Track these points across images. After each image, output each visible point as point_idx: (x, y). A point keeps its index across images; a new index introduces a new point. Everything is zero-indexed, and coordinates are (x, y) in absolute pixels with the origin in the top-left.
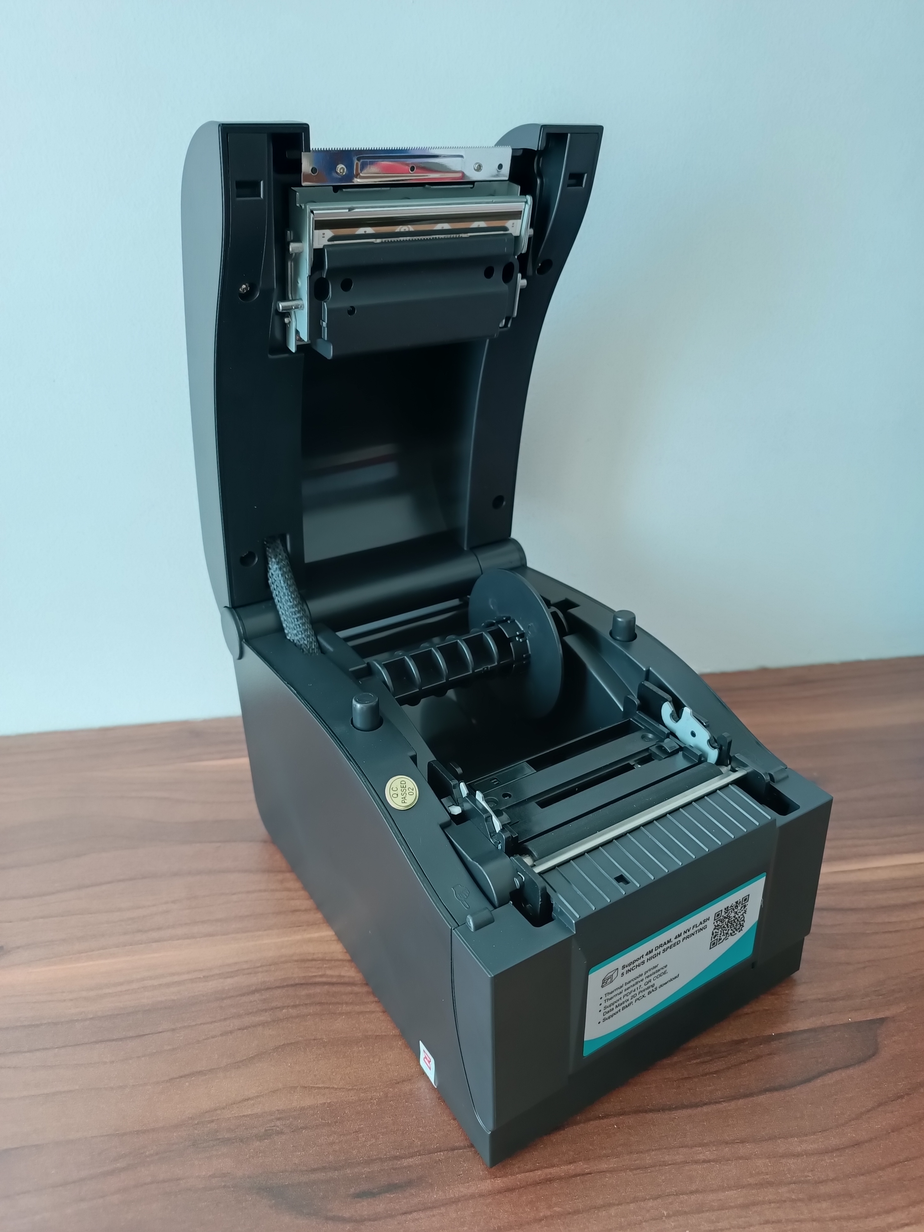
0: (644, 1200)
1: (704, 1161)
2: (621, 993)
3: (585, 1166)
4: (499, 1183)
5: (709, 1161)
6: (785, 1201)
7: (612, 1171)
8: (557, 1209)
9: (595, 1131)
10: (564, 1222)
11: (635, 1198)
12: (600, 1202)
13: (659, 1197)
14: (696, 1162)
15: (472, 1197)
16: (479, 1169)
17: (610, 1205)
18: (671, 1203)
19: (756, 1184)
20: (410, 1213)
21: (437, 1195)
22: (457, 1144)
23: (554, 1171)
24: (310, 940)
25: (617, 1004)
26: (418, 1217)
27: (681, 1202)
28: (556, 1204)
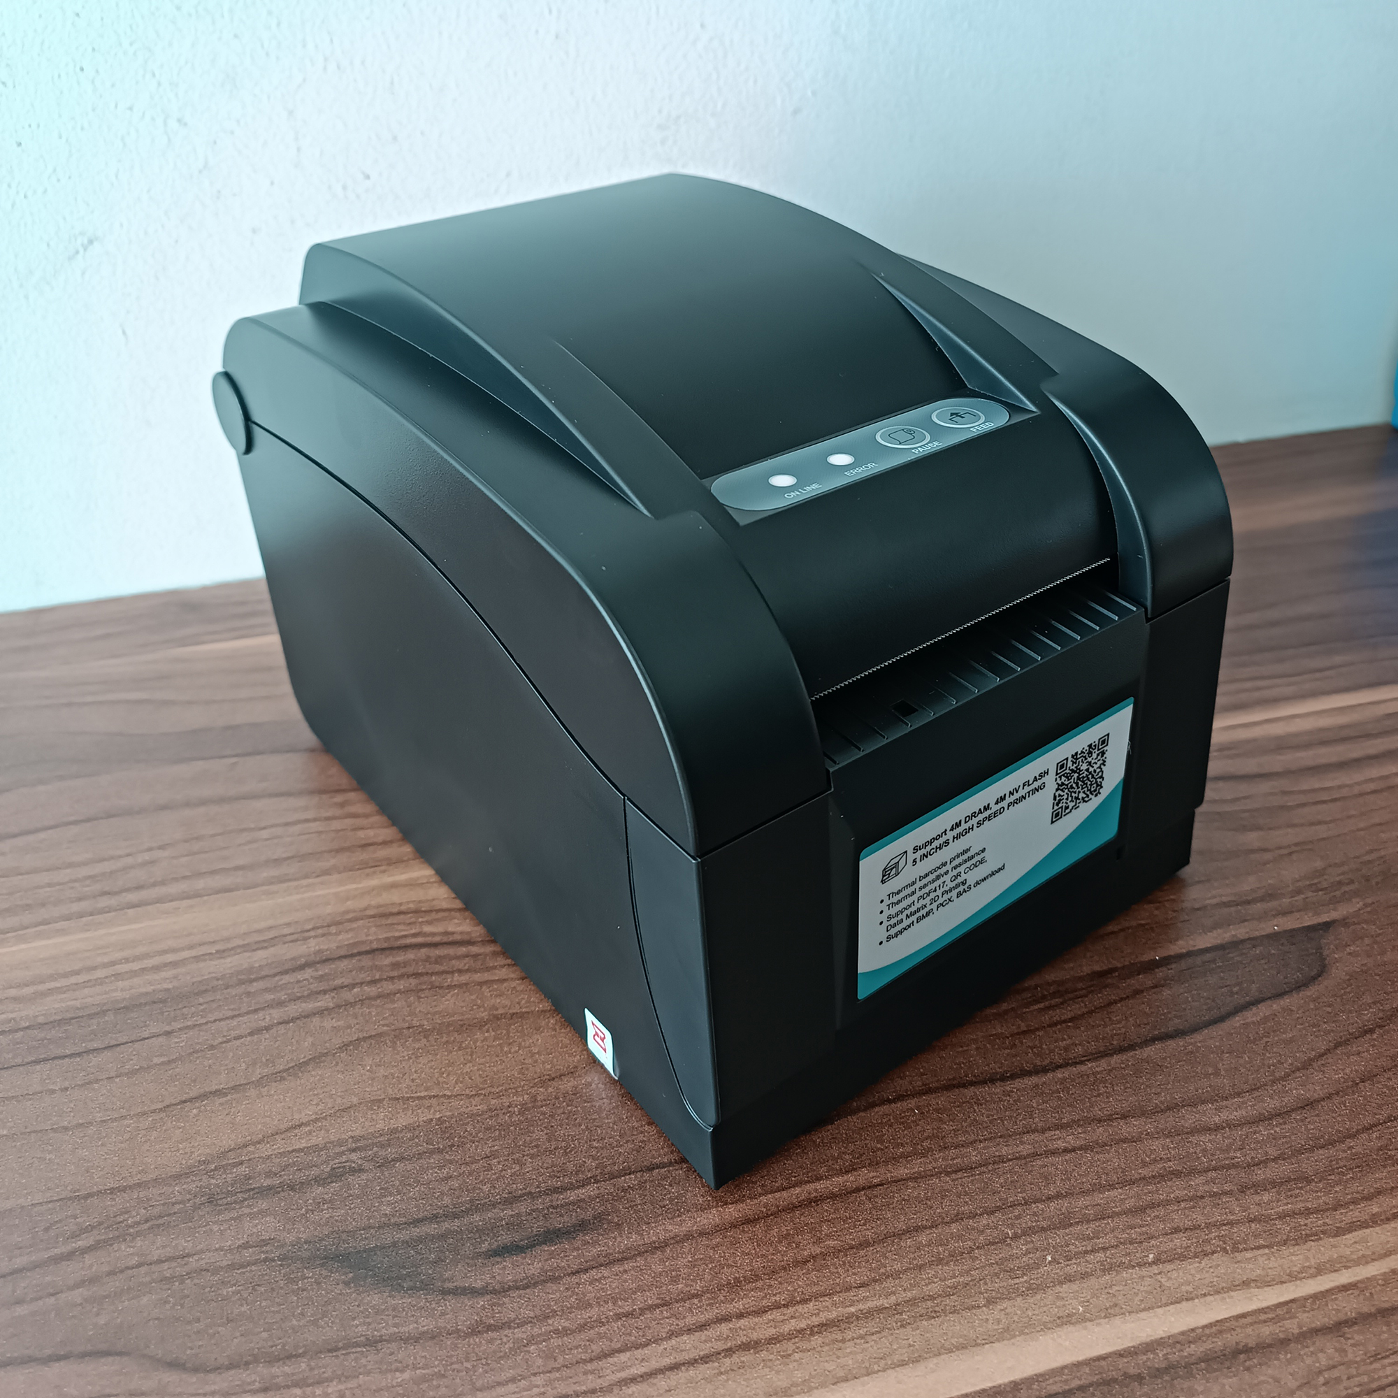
0: (973, 1216)
1: (1066, 1151)
2: (913, 893)
3: (872, 1174)
4: (732, 1212)
5: (1074, 1150)
6: (1202, 1197)
7: (916, 1178)
8: (831, 1243)
9: (884, 1121)
10: (844, 1262)
11: (958, 1214)
12: (901, 1226)
13: (998, 1209)
14: (1054, 1153)
15: (689, 1236)
16: (696, 1193)
17: (918, 1229)
18: (1018, 1217)
19: (1154, 1177)
20: (586, 1271)
21: (628, 1240)
22: (657, 1161)
23: (821, 1186)
25: (908, 912)
26: (600, 1275)
27: (1035, 1214)
28: (828, 1236)
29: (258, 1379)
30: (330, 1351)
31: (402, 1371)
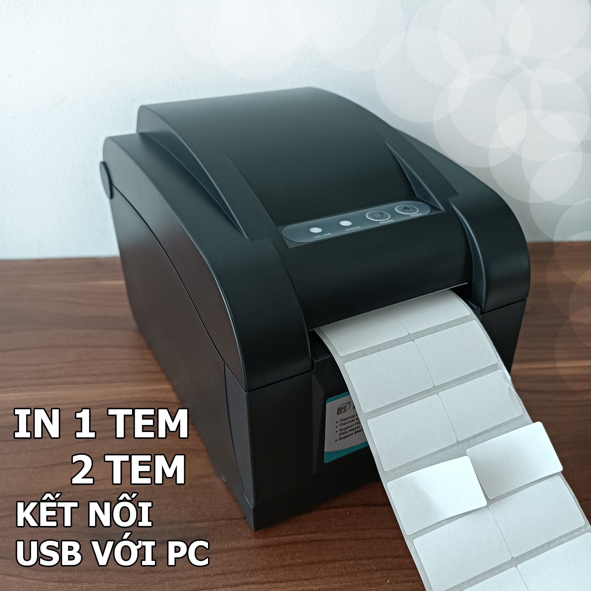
0: (361, 559)
3: (322, 536)
4: (260, 542)
7: (340, 540)
8: (298, 560)
9: (333, 515)
10: (301, 569)
11: (354, 557)
12: (329, 558)
13: (372, 558)
15: (240, 549)
17: (336, 561)
18: (379, 563)
22: (235, 517)
23: (299, 537)
24: (155, 390)
25: (350, 429)
27: (387, 562)
28: (298, 558)
29: (57, 577)
30: (87, 571)
31: (113, 583)
